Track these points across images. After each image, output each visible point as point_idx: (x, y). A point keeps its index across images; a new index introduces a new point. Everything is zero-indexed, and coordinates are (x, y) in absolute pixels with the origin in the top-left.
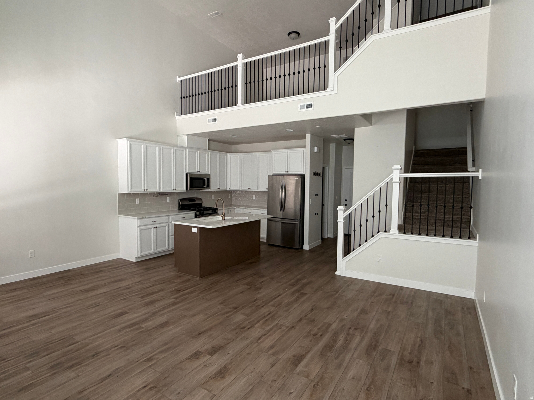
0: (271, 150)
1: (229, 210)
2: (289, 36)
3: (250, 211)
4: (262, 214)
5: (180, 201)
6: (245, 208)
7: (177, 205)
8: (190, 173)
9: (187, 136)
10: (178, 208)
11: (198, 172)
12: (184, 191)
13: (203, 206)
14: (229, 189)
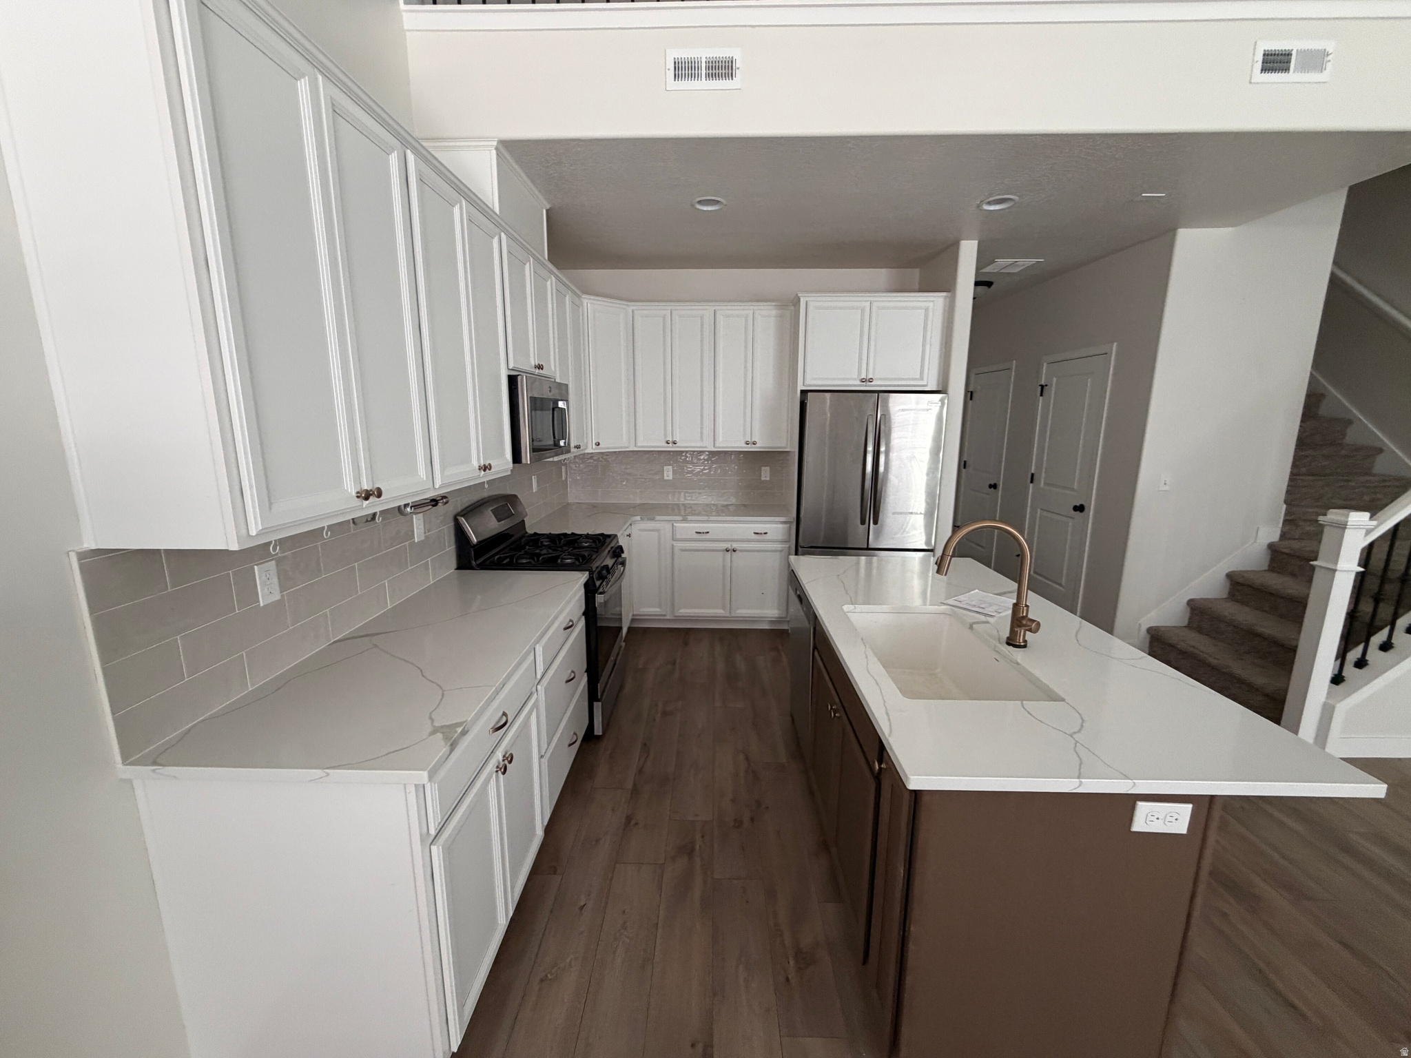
1: (626, 534)
3: (703, 527)
4: (755, 537)
5: (462, 520)
6: (678, 517)
7: (449, 546)
8: (528, 375)
9: (497, 149)
10: (452, 561)
11: (537, 371)
12: (506, 470)
13: (530, 531)
14: (594, 446)
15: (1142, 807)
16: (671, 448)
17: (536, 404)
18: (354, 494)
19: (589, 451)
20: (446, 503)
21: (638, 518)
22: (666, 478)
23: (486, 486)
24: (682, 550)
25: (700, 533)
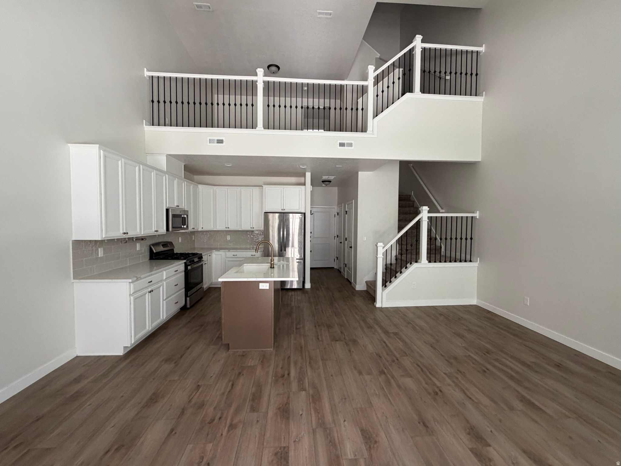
0: (263, 186)
1: (209, 255)
2: (269, 69)
3: (235, 253)
4: (252, 256)
5: (153, 248)
6: (227, 251)
7: (147, 253)
8: (172, 208)
9: (166, 156)
10: (148, 257)
11: (177, 207)
12: (164, 233)
13: (175, 252)
14: (201, 229)
15: (260, 284)
16: (227, 229)
17: (174, 216)
18: (122, 233)
19: (199, 230)
20: (146, 240)
21: (215, 251)
22: (228, 239)
23: (157, 236)
24: (229, 261)
25: (234, 255)
